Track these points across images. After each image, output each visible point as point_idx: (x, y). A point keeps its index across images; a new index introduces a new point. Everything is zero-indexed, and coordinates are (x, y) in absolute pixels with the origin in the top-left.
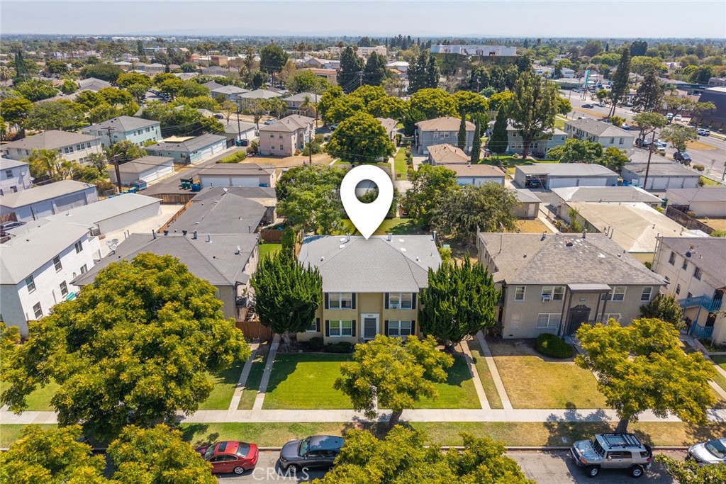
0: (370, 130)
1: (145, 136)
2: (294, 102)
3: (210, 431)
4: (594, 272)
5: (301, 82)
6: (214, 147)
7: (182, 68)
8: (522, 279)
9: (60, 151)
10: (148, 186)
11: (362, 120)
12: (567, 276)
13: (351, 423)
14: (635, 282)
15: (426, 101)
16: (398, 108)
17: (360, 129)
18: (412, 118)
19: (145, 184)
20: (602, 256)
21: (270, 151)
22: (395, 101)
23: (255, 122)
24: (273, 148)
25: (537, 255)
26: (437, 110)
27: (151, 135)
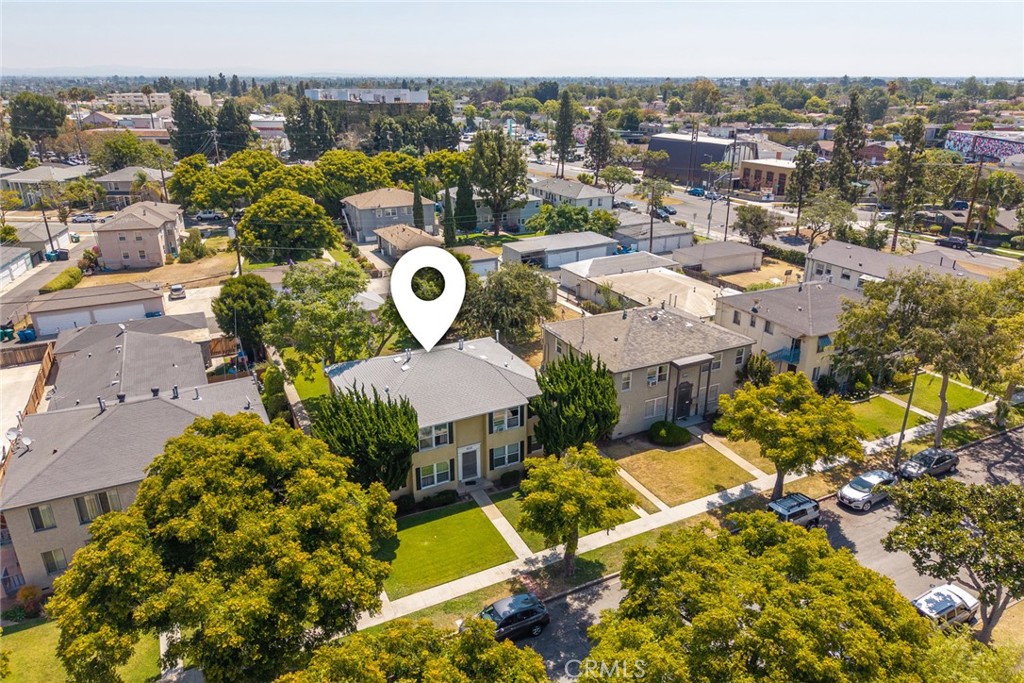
0: (303, 212)
2: (116, 183)
4: (690, 343)
5: (119, 151)
6: (13, 267)
8: (627, 365)
11: (287, 199)
12: (669, 352)
13: (514, 578)
14: (730, 346)
15: (347, 168)
16: (309, 179)
18: (334, 192)
20: (689, 325)
21: (122, 262)
23: (61, 221)
24: (126, 257)
25: (628, 335)
26: (366, 180)
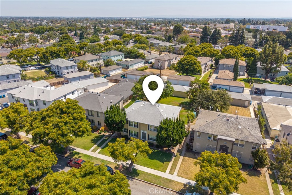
1: (118, 58)
2: (177, 48)
3: (80, 155)
4: (233, 133)
5: (182, 40)
6: (139, 64)
7: (147, 32)
8: (200, 129)
9: (89, 61)
10: (111, 75)
12: (219, 132)
14: (248, 141)
17: (187, 62)
18: (218, 58)
19: (110, 75)
20: (240, 127)
21: (157, 67)
22: (213, 50)
24: (159, 66)
25: (211, 121)
26: (231, 55)
27: (120, 57)
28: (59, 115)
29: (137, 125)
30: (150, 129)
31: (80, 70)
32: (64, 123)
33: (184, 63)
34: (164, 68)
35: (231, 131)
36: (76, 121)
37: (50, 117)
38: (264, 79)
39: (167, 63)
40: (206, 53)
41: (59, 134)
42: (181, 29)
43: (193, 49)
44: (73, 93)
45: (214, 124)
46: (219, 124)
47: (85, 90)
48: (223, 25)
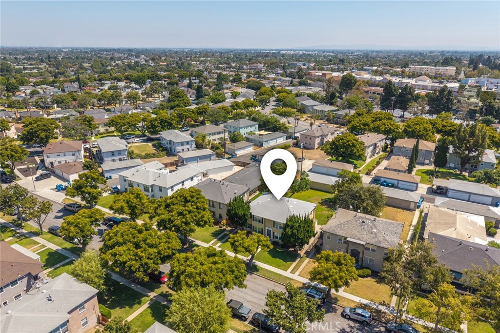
1: (249, 130)
2: (340, 115)
4: (365, 236)
6: (278, 139)
7: (299, 82)
8: (330, 230)
9: (210, 134)
10: (238, 156)
17: (342, 142)
19: (237, 155)
20: (375, 230)
22: (390, 124)
24: (306, 144)
25: (345, 222)
26: (416, 133)
27: (253, 129)
28: (183, 203)
29: (262, 221)
30: (275, 226)
31: (199, 146)
32: (188, 211)
33: (338, 144)
34: (313, 147)
35: (364, 234)
36: (199, 210)
37: (174, 205)
38: (458, 173)
39: (318, 141)
40: (379, 127)
41: (183, 222)
42: (353, 81)
43: (361, 121)
44: (192, 179)
45: (346, 226)
46: (353, 226)
47: (205, 175)
48: (434, 70)
